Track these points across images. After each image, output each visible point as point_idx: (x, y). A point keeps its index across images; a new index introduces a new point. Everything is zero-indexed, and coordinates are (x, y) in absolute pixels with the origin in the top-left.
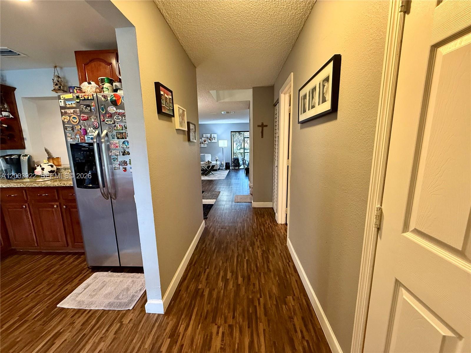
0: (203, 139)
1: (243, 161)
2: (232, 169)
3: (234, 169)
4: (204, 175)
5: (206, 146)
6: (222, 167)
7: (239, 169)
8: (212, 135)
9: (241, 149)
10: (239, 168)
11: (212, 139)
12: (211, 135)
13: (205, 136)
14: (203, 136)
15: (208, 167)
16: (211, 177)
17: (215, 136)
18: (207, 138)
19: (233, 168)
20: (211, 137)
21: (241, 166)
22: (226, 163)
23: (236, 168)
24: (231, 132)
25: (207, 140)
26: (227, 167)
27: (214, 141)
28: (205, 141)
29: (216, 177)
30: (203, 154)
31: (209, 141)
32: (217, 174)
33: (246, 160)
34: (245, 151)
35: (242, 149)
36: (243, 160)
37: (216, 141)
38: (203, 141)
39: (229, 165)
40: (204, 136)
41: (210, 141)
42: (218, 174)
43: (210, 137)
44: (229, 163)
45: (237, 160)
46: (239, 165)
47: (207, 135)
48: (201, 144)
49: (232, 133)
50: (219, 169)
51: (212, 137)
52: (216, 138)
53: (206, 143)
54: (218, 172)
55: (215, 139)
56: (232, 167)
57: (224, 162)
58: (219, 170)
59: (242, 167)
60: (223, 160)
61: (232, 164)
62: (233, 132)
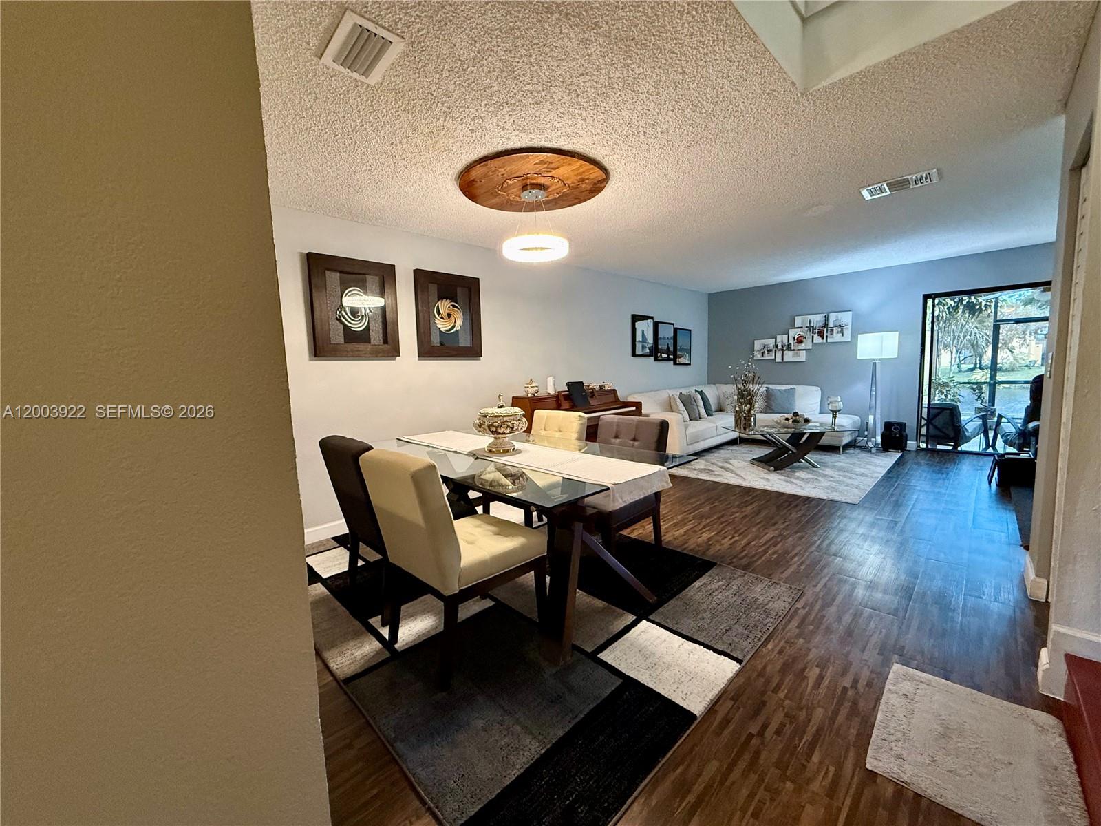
0: (793, 333)
1: (984, 418)
2: (919, 450)
3: (926, 450)
4: (772, 468)
5: (802, 357)
6: (866, 436)
7: (956, 455)
8: (832, 317)
9: (978, 370)
10: (955, 447)
11: (832, 331)
12: (827, 318)
13: (803, 322)
14: (794, 321)
15: (795, 438)
16: (798, 478)
17: (846, 318)
18: (811, 329)
19: (923, 446)
20: (825, 325)
21: (968, 439)
22: (888, 426)
23: (939, 447)
24: (926, 297)
25: (809, 335)
26: (893, 438)
27: (837, 338)
28: (800, 342)
29: (825, 483)
30: (789, 387)
31: (817, 339)
32: (833, 467)
33: (1000, 417)
34: (999, 377)
35: (981, 368)
36: (986, 414)
37: (847, 337)
38: (791, 341)
39: (900, 433)
40: (799, 321)
41: (823, 339)
42: (839, 469)
43: (821, 324)
44: (902, 426)
45: (952, 413)
46: (958, 435)
47: (810, 317)
48: (783, 350)
49: (930, 301)
50: (852, 445)
51: (831, 325)
52: (850, 326)
53: (802, 346)
54: (840, 460)
55: (842, 332)
56: (918, 440)
57: (878, 416)
58: (851, 451)
59: (975, 444)
60: (871, 408)
61: (919, 426)
62: (934, 296)
